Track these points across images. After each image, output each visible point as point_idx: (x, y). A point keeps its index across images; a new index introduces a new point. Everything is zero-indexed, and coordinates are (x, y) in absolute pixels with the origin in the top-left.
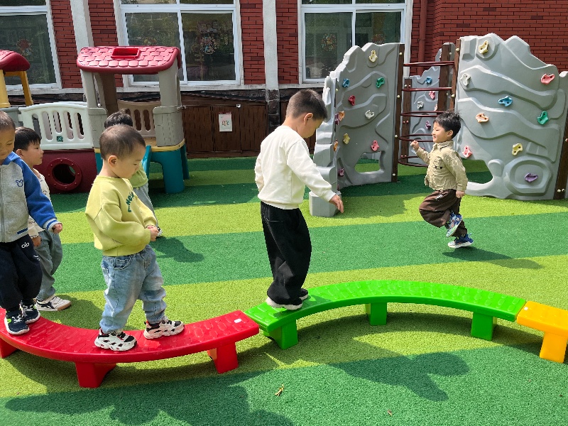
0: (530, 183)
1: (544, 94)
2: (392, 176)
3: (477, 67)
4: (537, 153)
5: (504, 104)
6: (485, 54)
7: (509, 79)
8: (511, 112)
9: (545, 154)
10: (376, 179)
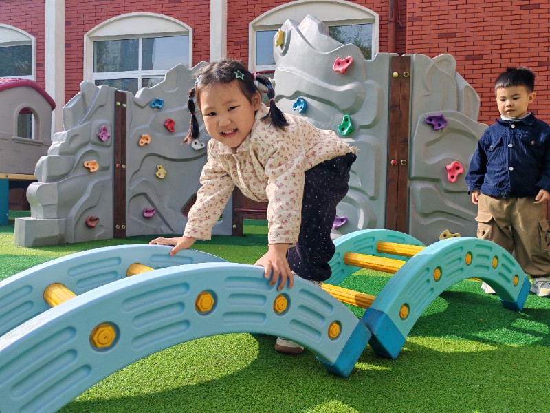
1: (343, 88)
2: (233, 229)
3: (280, 66)
5: (298, 110)
9: (357, 183)
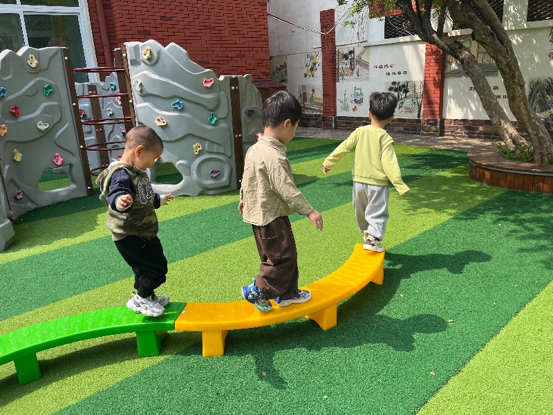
0: (215, 178)
1: (209, 96)
2: (88, 190)
3: (146, 72)
4: (215, 151)
5: (176, 108)
6: (149, 59)
7: (176, 84)
8: (185, 115)
9: (222, 150)
10: (68, 195)
